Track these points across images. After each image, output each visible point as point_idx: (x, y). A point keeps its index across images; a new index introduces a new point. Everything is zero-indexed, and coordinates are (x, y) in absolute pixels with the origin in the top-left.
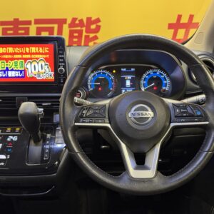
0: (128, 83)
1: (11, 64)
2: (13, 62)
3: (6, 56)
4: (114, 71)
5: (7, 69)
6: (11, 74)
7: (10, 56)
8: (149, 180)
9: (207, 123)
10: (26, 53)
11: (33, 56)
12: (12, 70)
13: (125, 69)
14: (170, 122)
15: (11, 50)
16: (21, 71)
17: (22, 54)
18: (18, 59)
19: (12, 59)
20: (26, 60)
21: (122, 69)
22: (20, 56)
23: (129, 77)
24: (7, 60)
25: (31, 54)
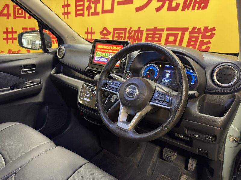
0: (168, 75)
1: (103, 55)
2: (105, 53)
3: (102, 50)
4: (160, 66)
5: (101, 57)
6: (103, 60)
7: (104, 50)
10: (111, 50)
11: (113, 51)
12: (103, 58)
13: (168, 66)
14: (150, 102)
15: (105, 47)
16: (107, 59)
17: (109, 49)
18: (107, 52)
19: (104, 52)
20: (110, 53)
21: (166, 65)
23: (169, 72)
24: (102, 52)
25: (113, 50)
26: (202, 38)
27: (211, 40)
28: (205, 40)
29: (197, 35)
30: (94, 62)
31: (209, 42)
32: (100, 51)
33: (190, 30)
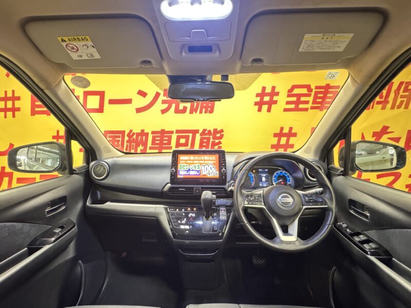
0: (264, 179)
1: (192, 167)
2: (193, 165)
3: (189, 162)
4: (254, 171)
5: (189, 170)
6: (192, 173)
7: (192, 162)
8: (290, 243)
9: (326, 206)
10: (201, 160)
11: (206, 162)
12: (192, 170)
13: (261, 170)
14: (303, 206)
15: (192, 158)
16: (198, 171)
17: (199, 160)
18: (196, 163)
20: (201, 164)
21: (259, 170)
22: (198, 162)
23: (264, 175)
24: (190, 164)
25: (205, 160)
26: (213, 139)
27: (221, 140)
28: (217, 141)
29: (208, 136)
30: (179, 176)
31: (220, 143)
32: (186, 163)
33: (200, 132)
